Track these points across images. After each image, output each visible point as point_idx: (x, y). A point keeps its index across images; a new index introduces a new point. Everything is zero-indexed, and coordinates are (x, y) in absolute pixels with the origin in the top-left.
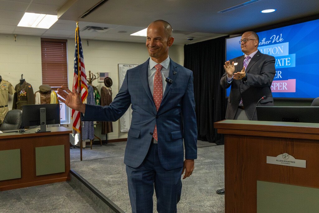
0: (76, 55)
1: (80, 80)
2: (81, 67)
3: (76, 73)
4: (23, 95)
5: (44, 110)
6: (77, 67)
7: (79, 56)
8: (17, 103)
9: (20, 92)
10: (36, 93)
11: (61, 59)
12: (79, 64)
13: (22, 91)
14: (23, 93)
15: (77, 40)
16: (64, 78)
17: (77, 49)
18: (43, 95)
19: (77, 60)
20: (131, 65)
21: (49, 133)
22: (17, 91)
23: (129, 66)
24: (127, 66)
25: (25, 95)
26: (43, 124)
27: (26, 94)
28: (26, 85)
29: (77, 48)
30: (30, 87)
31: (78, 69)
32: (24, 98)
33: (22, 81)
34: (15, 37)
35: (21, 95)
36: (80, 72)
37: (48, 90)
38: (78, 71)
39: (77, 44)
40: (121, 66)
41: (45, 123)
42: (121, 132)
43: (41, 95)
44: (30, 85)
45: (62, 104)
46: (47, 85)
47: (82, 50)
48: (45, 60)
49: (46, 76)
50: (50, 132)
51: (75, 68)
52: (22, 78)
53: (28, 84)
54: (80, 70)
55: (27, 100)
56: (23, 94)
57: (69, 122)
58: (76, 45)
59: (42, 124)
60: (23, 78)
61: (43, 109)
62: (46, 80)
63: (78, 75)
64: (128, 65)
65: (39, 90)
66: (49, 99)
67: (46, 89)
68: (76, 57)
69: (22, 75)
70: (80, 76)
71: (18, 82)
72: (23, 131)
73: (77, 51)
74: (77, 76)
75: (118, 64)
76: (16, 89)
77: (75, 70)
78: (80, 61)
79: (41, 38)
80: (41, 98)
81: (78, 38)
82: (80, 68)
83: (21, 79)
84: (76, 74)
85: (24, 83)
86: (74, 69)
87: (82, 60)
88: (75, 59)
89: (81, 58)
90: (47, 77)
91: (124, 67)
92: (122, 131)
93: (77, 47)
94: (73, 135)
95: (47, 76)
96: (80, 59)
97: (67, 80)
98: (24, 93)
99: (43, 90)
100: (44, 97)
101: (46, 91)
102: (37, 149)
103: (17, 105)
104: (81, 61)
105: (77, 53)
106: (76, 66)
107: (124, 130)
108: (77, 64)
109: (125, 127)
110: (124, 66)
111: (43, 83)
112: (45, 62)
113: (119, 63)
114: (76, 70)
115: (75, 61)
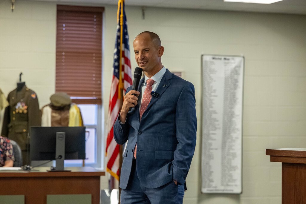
0: (118, 45)
1: (122, 87)
2: (126, 66)
3: (116, 75)
4: (21, 111)
5: (62, 136)
6: (119, 65)
7: (122, 46)
8: (10, 125)
9: (15, 104)
10: (43, 107)
11: (91, 45)
12: (122, 61)
13: (19, 104)
14: (21, 107)
15: (120, 18)
16: (96, 81)
17: (119, 34)
18: (55, 113)
19: (118, 53)
20: (227, 57)
21: (68, 173)
22: (11, 102)
23: (225, 59)
24: (221, 59)
25: (25, 111)
26: (60, 159)
27: (27, 109)
28: (27, 93)
29: (120, 32)
30: (33, 96)
31: (119, 69)
32: (23, 117)
33: (21, 86)
34: (13, 5)
35: (17, 111)
36: (122, 74)
37: (66, 102)
38: (119, 72)
39: (120, 26)
40: (207, 58)
41: (63, 157)
42: (202, 193)
43: (52, 112)
44: (33, 93)
45: (88, 132)
46: (64, 94)
47: (127, 37)
48: (62, 46)
49: (63, 76)
50: (70, 171)
51: (115, 67)
52: (20, 80)
53: (31, 92)
54: (123, 70)
55: (28, 120)
56: (21, 109)
57: (100, 167)
58: (118, 27)
59: (58, 158)
60: (23, 80)
61: (61, 134)
62: (62, 83)
63: (118, 78)
64: (223, 58)
65: (49, 102)
66: (67, 119)
67: (62, 102)
68: (118, 48)
69: (21, 74)
70: (123, 82)
71: (14, 87)
72: (29, 168)
73: (118, 37)
74: (118, 81)
75: (202, 56)
76: (9, 99)
77: (114, 71)
78: (124, 56)
79: (58, 6)
80: (53, 117)
81: (122, 15)
82: (123, 67)
83: (19, 82)
84: (116, 78)
85: (23, 89)
86: (113, 69)
87: (127, 53)
88: (115, 50)
89: (126, 50)
90: (63, 78)
91: (215, 61)
92: (205, 191)
93: (119, 30)
94: (107, 191)
95: (65, 76)
96: (123, 52)
97: (100, 84)
98: (23, 106)
99: (57, 102)
100: (57, 116)
101: (62, 105)
102: (49, 197)
103: (10, 130)
104: (126, 55)
105: (119, 41)
106: (117, 64)
107: (209, 189)
108: (117, 60)
109: (211, 183)
110: (214, 58)
111: (57, 90)
112: (61, 50)
113: (203, 53)
114: (117, 71)
115: (115, 54)
